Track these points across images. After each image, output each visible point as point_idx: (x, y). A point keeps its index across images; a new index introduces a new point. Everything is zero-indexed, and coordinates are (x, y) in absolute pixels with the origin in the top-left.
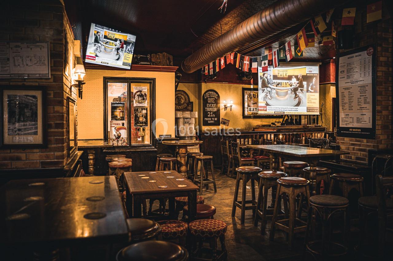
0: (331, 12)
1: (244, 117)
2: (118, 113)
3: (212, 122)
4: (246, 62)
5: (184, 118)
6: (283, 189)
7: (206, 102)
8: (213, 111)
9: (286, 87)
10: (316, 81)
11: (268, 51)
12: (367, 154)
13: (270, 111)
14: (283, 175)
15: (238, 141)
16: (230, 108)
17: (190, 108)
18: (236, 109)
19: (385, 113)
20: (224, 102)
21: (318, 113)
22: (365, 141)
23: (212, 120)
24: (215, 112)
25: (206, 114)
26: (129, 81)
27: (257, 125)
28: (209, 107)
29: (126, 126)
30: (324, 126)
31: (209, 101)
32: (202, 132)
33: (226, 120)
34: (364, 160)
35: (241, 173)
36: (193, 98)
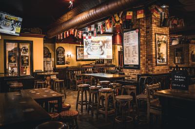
0: (122, 13)
1: (77, 60)
2: (12, 59)
3: (61, 63)
4: (80, 34)
5: (47, 61)
6: (102, 94)
7: (58, 53)
9: (97, 46)
10: (111, 43)
11: (89, 28)
12: (136, 76)
13: (90, 57)
14: (101, 88)
15: (75, 72)
16: (70, 56)
17: (50, 56)
18: (73, 56)
19: (144, 58)
20: (67, 53)
21: (112, 58)
22: (136, 70)
24: (62, 58)
25: (58, 59)
26: (19, 42)
28: (59, 56)
29: (17, 66)
30: (115, 64)
32: (56, 68)
33: (68, 62)
34: (135, 79)
35: (80, 87)
36: (51, 51)
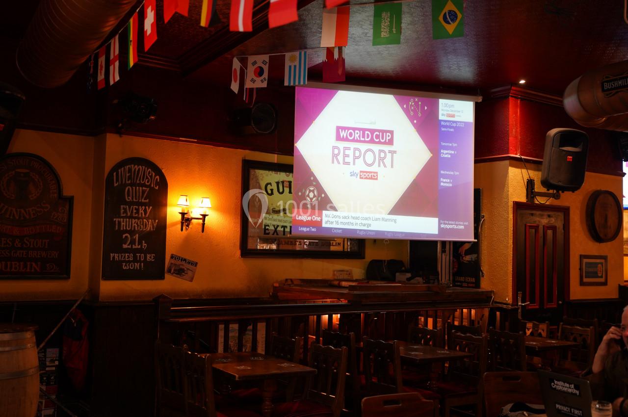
1: (247, 253)
3: (137, 265)
7: (116, 198)
8: (142, 228)
11: (335, 16)
16: (201, 221)
18: (221, 226)
20: (182, 200)
23: (135, 260)
24: (150, 232)
25: (114, 240)
27: (287, 280)
28: (126, 217)
31: (128, 195)
32: (100, 300)
33: (185, 260)
36: (72, 184)
